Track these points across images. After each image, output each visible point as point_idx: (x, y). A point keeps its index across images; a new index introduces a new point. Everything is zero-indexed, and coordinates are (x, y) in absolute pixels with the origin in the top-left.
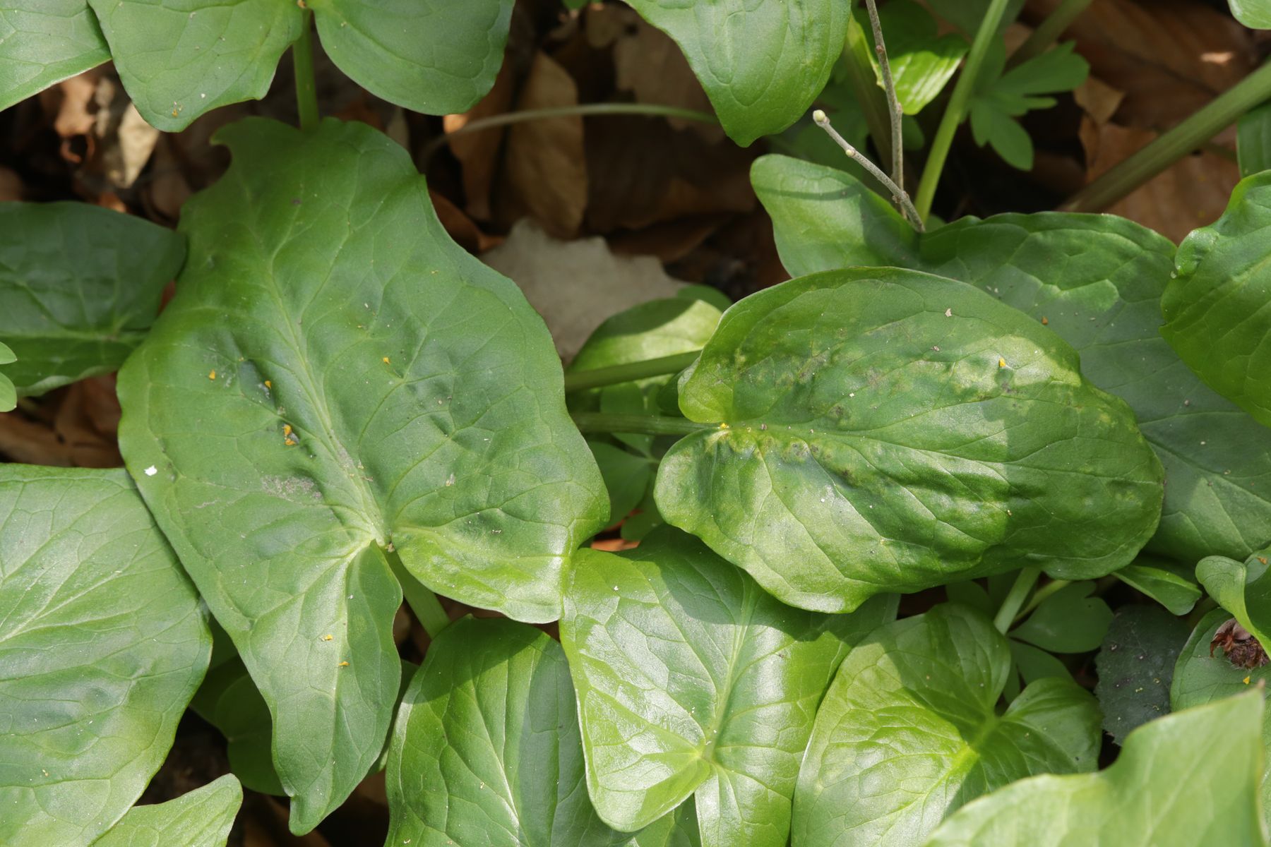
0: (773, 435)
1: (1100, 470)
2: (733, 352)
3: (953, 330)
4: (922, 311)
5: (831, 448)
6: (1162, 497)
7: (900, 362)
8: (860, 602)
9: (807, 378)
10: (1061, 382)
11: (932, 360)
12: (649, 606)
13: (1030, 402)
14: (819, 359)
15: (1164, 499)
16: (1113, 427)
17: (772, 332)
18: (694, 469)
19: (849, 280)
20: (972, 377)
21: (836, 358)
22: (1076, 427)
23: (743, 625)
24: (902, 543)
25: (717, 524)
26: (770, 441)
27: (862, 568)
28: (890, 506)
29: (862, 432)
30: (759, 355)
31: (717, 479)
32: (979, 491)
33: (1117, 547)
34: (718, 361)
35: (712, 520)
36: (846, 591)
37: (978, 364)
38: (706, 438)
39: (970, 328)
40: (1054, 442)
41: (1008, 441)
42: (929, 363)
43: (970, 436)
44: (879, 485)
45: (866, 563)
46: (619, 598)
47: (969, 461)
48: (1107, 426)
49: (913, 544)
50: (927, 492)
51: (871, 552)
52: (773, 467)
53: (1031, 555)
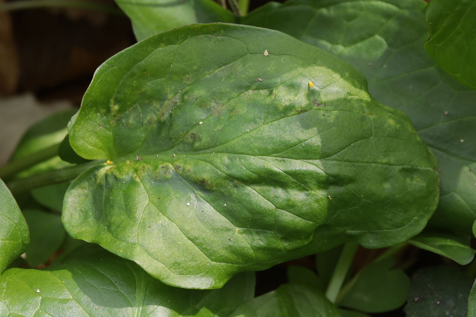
0: (146, 162)
1: (392, 161)
2: (108, 102)
3: (271, 65)
4: (246, 54)
5: (190, 164)
6: (439, 181)
7: (235, 94)
8: (226, 280)
9: (166, 116)
10: (356, 97)
11: (258, 88)
12: (66, 301)
13: (335, 112)
14: (173, 100)
15: (440, 182)
16: (398, 128)
17: (136, 83)
18: (90, 197)
19: (188, 36)
20: (290, 96)
21: (186, 97)
22: (371, 129)
23: (138, 306)
24: (252, 230)
25: (110, 232)
26: (144, 167)
27: (224, 253)
28: (240, 202)
29: (212, 149)
30: (129, 103)
31: (108, 200)
32: (305, 183)
33: (412, 219)
34: (97, 111)
35: (106, 231)
36: (214, 272)
37: (293, 87)
38: (96, 173)
39: (284, 62)
40: (356, 141)
41: (322, 142)
42: (256, 91)
43: (294, 140)
44: (229, 187)
45: (226, 249)
46: (41, 297)
47: (295, 160)
48: (394, 128)
49: (260, 230)
50: (265, 188)
51: (230, 240)
52: (148, 185)
53: (349, 232)
